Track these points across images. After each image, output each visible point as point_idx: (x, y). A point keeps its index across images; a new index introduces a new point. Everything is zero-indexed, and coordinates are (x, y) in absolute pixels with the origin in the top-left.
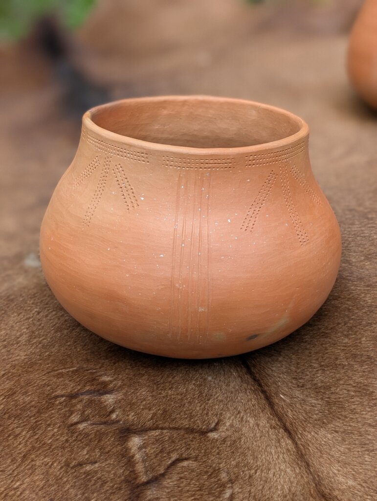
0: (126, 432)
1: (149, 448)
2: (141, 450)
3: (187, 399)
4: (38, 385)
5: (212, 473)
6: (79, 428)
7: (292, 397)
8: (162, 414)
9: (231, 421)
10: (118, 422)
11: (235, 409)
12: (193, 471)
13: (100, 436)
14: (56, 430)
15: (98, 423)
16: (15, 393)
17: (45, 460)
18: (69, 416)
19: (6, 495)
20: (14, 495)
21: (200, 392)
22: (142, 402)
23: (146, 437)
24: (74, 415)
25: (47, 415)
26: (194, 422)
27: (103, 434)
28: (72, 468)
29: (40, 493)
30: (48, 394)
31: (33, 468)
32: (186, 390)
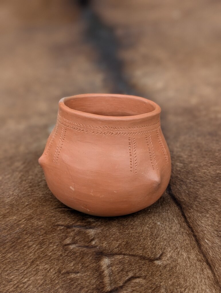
0: (100, 254)
1: (114, 267)
2: (109, 267)
3: (142, 237)
4: (48, 215)
5: (155, 289)
6: (70, 248)
7: (213, 243)
8: (125, 245)
9: (171, 254)
10: (95, 247)
11: (174, 245)
12: (142, 286)
13: (83, 255)
14: (55, 247)
15: (83, 246)
16: (32, 218)
17: (46, 266)
18: (65, 239)
19: (18, 287)
20: (22, 287)
21: (151, 232)
22: (112, 236)
23: (113, 259)
24: (68, 239)
25: (50, 236)
26: (146, 253)
27: (85, 254)
28: (62, 274)
29: (40, 289)
30: (53, 223)
31: (37, 271)
32: (142, 231)
